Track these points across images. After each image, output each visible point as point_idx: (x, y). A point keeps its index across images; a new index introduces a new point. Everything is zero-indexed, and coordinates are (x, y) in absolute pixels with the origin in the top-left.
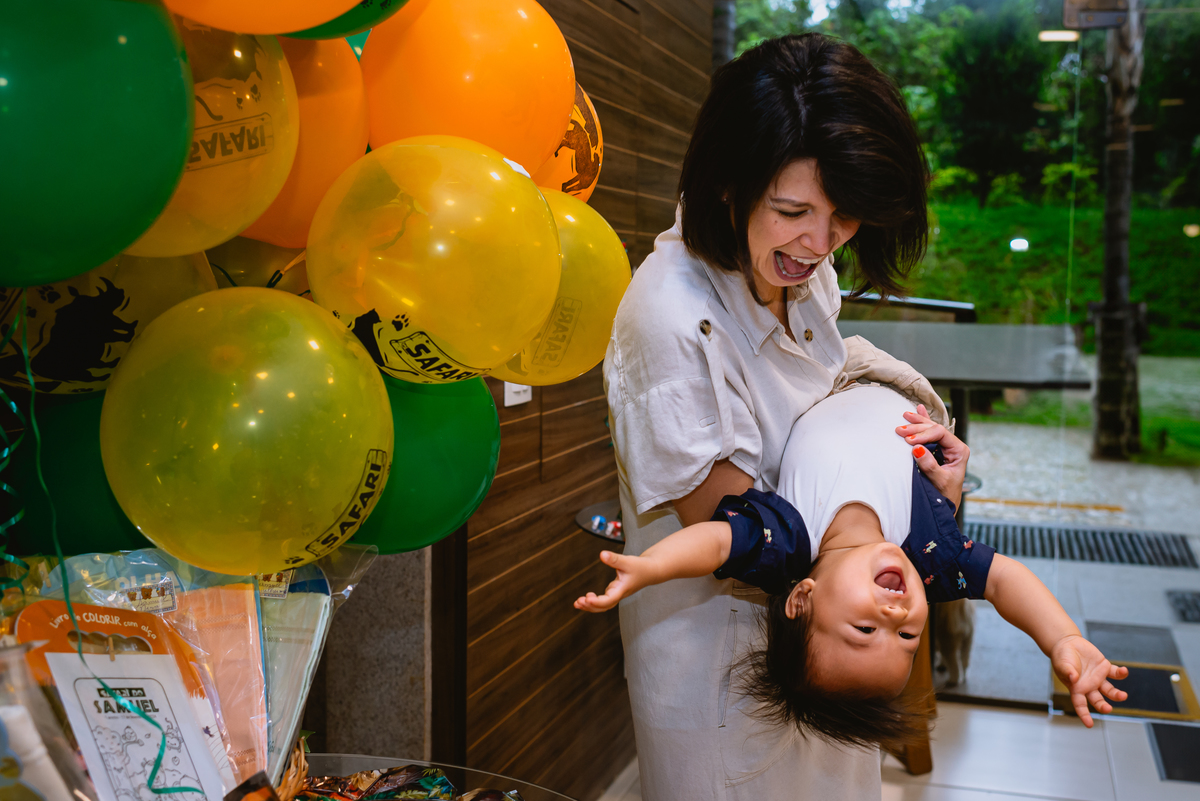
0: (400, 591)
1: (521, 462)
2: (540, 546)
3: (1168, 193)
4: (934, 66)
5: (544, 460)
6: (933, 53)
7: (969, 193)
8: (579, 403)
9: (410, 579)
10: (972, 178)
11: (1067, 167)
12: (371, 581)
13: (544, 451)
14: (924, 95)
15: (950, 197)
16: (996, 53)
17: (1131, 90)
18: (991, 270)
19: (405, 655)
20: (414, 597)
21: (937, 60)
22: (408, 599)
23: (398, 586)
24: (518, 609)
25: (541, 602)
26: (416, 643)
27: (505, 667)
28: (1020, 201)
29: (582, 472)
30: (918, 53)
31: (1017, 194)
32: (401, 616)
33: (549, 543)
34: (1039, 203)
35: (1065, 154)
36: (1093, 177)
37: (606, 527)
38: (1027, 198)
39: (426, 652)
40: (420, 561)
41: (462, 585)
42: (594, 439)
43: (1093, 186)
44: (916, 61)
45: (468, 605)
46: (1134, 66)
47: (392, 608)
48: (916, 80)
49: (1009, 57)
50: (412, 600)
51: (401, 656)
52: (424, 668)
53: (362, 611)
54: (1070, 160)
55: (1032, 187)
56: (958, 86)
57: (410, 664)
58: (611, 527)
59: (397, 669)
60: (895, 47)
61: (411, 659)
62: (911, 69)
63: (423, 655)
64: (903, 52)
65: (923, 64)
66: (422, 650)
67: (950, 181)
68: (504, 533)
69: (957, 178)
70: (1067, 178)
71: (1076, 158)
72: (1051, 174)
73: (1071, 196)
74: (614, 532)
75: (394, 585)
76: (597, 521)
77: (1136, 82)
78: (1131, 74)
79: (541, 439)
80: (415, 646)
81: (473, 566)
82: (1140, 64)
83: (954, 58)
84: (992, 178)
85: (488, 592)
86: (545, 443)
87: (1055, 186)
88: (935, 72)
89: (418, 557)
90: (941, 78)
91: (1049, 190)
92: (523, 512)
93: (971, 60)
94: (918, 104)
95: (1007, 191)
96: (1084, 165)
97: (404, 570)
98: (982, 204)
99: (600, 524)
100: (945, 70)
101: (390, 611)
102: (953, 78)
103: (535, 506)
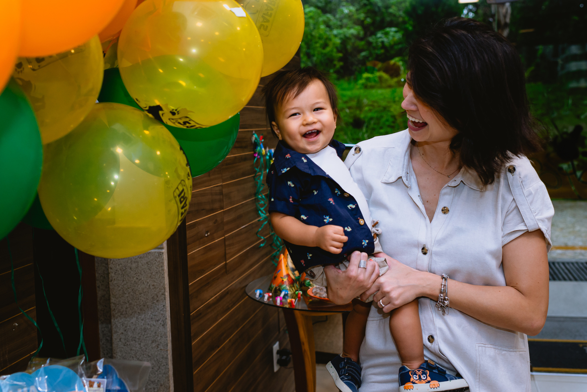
0: (154, 345)
1: (215, 265)
2: (228, 309)
4: (400, 16)
5: (227, 262)
6: (399, 10)
8: (244, 226)
9: (159, 338)
12: (137, 340)
13: (227, 256)
14: (396, 32)
16: (433, 9)
17: (506, 25)
19: (158, 381)
20: (162, 348)
21: (401, 13)
22: (159, 349)
23: (153, 342)
24: (219, 347)
25: (230, 340)
26: (165, 373)
27: (213, 381)
29: (247, 264)
30: (391, 10)
32: (156, 359)
33: (232, 307)
37: (264, 296)
39: (170, 378)
40: (164, 328)
41: (189, 340)
42: (252, 245)
44: (391, 14)
45: (193, 351)
46: (507, 12)
47: (150, 355)
48: (391, 24)
49: (440, 10)
50: (161, 349)
51: (156, 381)
52: (169, 387)
53: (133, 357)
56: (414, 27)
57: (161, 385)
58: (266, 296)
59: (154, 389)
60: (379, 8)
61: (162, 383)
62: (388, 19)
63: (169, 380)
64: (384, 10)
65: (394, 15)
66: (168, 377)
68: (209, 306)
74: (268, 299)
75: (150, 342)
76: (258, 292)
77: (508, 20)
78: (505, 17)
79: (225, 250)
80: (164, 376)
81: (194, 328)
82: (509, 11)
83: (412, 13)
85: (203, 341)
86: (227, 252)
88: (401, 20)
89: (163, 325)
90: (404, 22)
92: (219, 292)
93: (420, 12)
94: (393, 36)
97: (156, 333)
99: (260, 294)
100: (407, 19)
101: (149, 356)
102: (411, 22)
103: (224, 288)
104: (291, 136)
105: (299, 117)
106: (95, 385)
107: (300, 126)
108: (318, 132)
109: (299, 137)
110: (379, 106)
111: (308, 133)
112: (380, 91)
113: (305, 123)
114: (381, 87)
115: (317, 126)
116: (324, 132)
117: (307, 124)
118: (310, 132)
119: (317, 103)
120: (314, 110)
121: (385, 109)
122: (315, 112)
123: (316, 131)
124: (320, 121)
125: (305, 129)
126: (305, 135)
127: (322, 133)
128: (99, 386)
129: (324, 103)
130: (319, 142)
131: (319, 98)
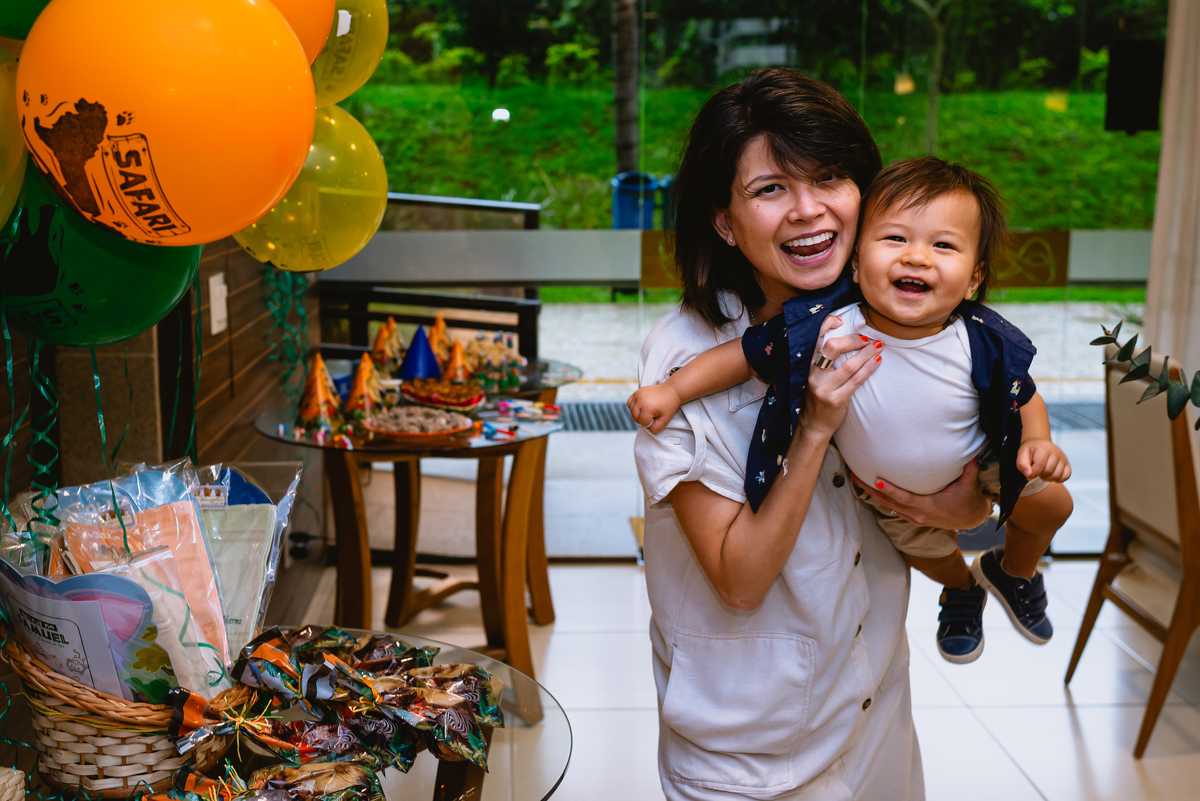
1: (219, 384)
3: (663, 72)
5: (234, 380)
7: (476, 74)
8: (250, 324)
10: (480, 58)
11: (570, 48)
13: (233, 371)
15: (459, 78)
18: (505, 152)
28: (524, 80)
31: (523, 74)
34: (544, 83)
35: (567, 35)
36: (594, 58)
38: (532, 78)
43: (594, 66)
54: (571, 40)
55: (537, 68)
58: (297, 434)
67: (457, 62)
69: (465, 59)
70: (571, 59)
71: (578, 37)
72: (555, 55)
73: (573, 76)
74: (299, 438)
76: (282, 428)
79: (231, 360)
84: (499, 59)
86: (234, 362)
87: (559, 67)
91: (554, 71)
92: (224, 426)
95: (513, 71)
96: (585, 46)
98: (492, 84)
99: (285, 430)
103: (231, 420)
104: (871, 275)
105: (900, 246)
106: (213, 493)
107: (895, 262)
108: (925, 287)
109: (884, 282)
110: (394, 120)
111: (904, 281)
112: (396, 90)
113: (906, 259)
114: (396, 82)
115: (929, 276)
116: (939, 291)
117: (909, 264)
118: (910, 281)
119: (947, 233)
120: (938, 245)
121: (406, 124)
122: (936, 248)
123: (922, 284)
124: (937, 268)
125: (901, 271)
126: (900, 284)
127: (934, 293)
128: (218, 494)
129: (961, 238)
130: (920, 306)
131: (955, 226)
